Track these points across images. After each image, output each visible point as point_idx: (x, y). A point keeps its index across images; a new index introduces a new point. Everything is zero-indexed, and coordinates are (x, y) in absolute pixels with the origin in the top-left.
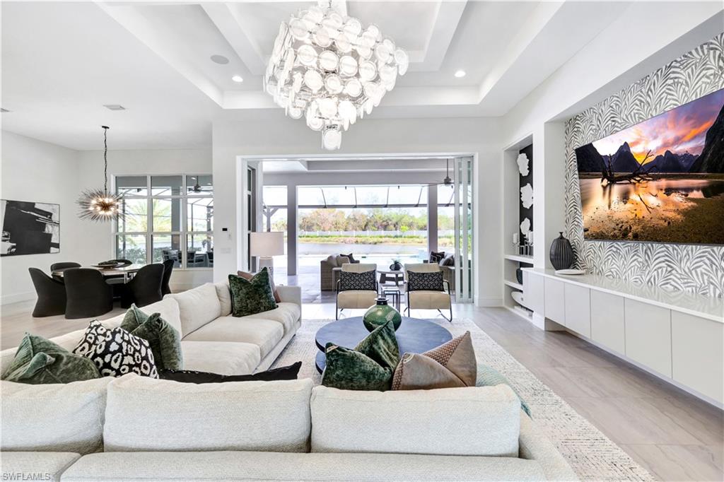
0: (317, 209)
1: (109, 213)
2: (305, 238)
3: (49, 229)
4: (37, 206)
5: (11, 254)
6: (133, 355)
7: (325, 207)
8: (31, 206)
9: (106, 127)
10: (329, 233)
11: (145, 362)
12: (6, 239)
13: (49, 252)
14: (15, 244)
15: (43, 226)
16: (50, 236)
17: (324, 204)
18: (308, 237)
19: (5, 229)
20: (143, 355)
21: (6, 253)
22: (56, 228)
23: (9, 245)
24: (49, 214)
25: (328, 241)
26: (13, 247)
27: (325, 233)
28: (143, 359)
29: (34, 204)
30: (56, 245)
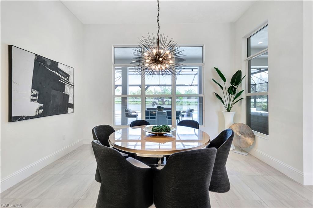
3: (68, 90)
4: (60, 66)
5: (38, 116)
8: (54, 64)
12: (35, 98)
13: (67, 112)
14: (42, 105)
15: (63, 86)
16: (68, 96)
21: (34, 114)
22: (72, 90)
23: (37, 105)
24: (67, 76)
26: (41, 108)
30: (72, 106)
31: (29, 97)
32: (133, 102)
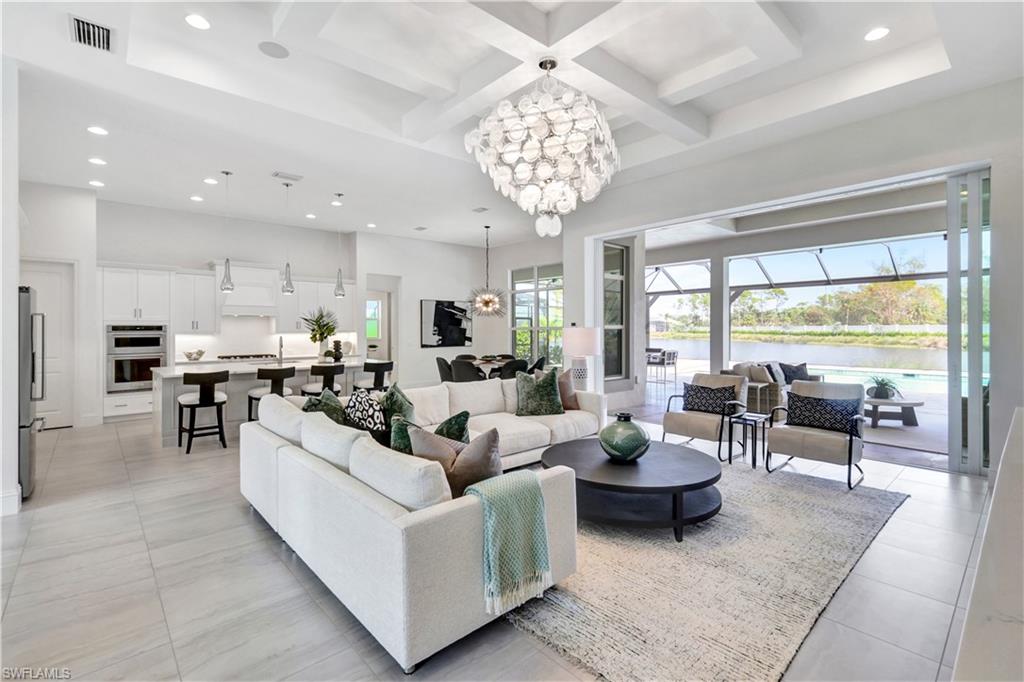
0: (871, 285)
1: (490, 309)
2: (842, 338)
3: (464, 324)
4: (456, 304)
5: (439, 346)
6: (362, 412)
7: (896, 278)
8: (451, 304)
9: (487, 227)
10: (896, 328)
11: (370, 419)
12: (436, 332)
13: (463, 345)
14: (441, 338)
15: (459, 322)
16: (465, 330)
17: (893, 273)
18: (849, 334)
19: (435, 325)
20: (370, 414)
21: (435, 344)
22: (470, 324)
23: (437, 338)
24: (463, 311)
25: (892, 343)
26: (440, 340)
27: (887, 329)
28: (369, 416)
29: (453, 302)
30: (470, 339)
31: (432, 332)
32: (833, 335)
